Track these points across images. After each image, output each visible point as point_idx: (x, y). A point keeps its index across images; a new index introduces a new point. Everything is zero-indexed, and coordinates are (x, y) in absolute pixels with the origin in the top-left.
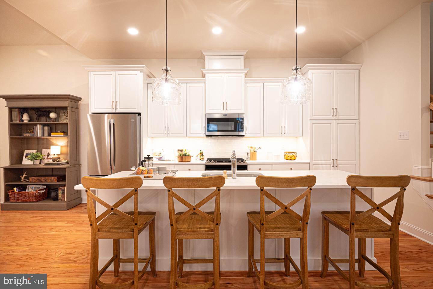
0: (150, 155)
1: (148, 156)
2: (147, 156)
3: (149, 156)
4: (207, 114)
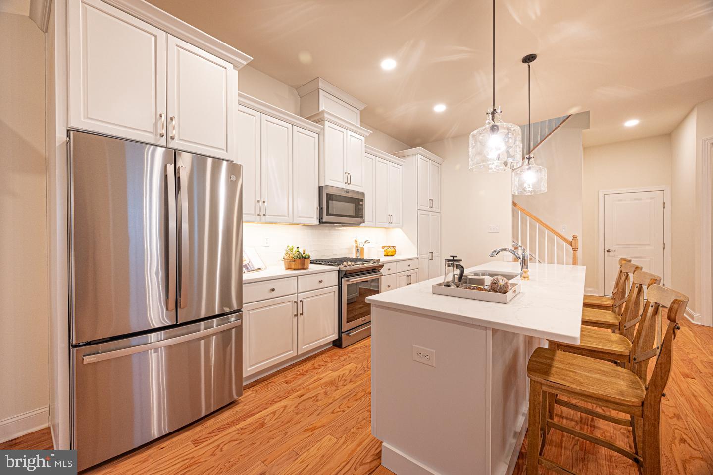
0: (456, 256)
1: (452, 258)
2: (451, 256)
3: (455, 258)
4: (327, 186)
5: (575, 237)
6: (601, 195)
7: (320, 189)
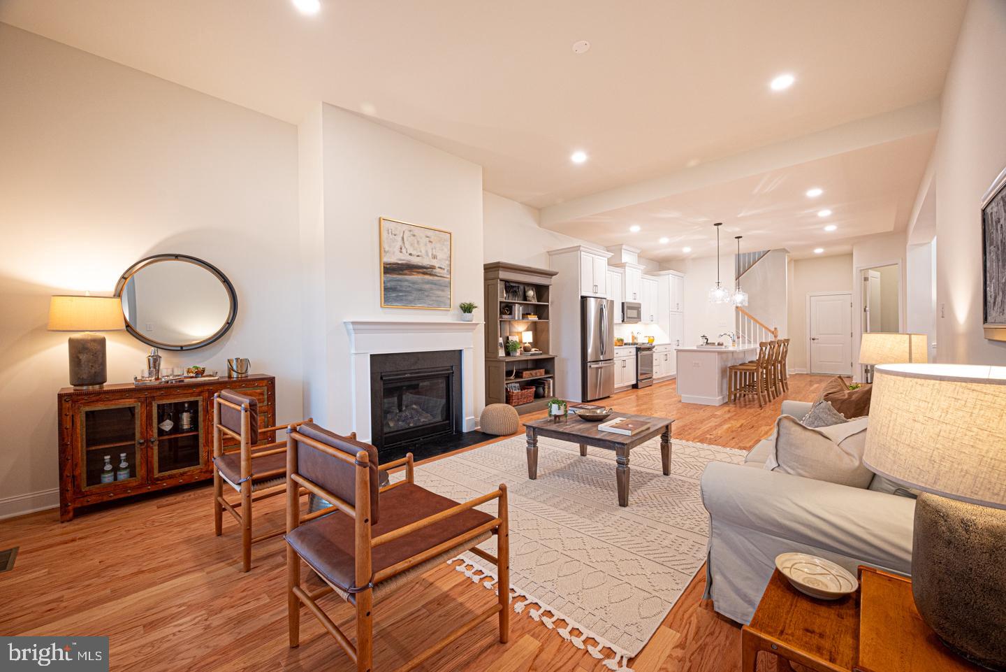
4: (627, 303)
5: (776, 329)
6: (808, 297)
7: (623, 304)
